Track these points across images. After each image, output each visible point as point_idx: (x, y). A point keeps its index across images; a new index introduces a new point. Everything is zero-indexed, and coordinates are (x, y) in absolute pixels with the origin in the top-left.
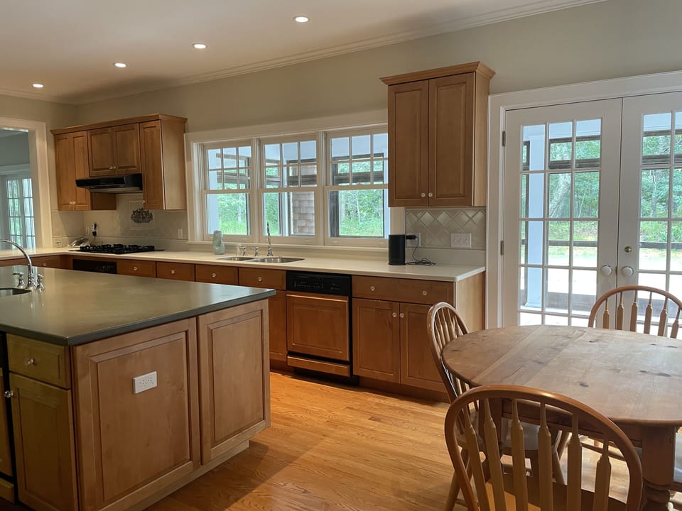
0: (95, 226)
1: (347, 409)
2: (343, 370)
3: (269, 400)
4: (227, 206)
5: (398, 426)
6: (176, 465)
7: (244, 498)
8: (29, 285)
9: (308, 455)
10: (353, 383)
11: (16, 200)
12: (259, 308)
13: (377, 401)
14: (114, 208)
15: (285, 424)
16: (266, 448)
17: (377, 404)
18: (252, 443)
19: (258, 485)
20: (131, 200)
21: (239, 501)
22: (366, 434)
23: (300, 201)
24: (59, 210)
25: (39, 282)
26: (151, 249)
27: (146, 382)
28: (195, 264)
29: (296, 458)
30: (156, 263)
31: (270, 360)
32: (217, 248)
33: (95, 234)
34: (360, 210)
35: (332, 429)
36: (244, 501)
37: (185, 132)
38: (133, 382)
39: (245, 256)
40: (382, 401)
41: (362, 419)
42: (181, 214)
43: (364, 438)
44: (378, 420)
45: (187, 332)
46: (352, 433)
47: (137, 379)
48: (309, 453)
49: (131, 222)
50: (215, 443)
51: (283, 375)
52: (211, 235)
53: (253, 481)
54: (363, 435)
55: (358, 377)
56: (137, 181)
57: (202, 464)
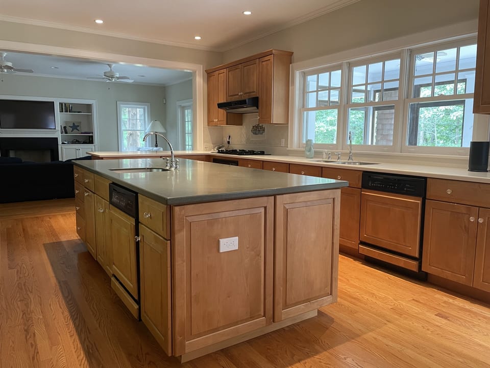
0: (229, 137)
1: (413, 302)
2: (412, 266)
3: (336, 279)
4: (325, 131)
5: (468, 328)
6: (252, 318)
7: (306, 361)
8: (171, 167)
9: (370, 336)
10: (421, 277)
11: (190, 123)
12: (332, 196)
13: (445, 299)
14: (241, 124)
15: (351, 302)
16: (332, 320)
17: (445, 302)
18: (320, 313)
19: (321, 353)
20: (252, 118)
21: (302, 362)
22: (431, 329)
23: (383, 124)
24: (208, 125)
25: (176, 165)
26: (262, 153)
27: (229, 244)
28: (290, 164)
29: (359, 336)
30: (263, 161)
31: (340, 244)
32: (308, 153)
33: (229, 142)
34: (438, 138)
35: (396, 317)
36: (306, 363)
37: (291, 63)
38: (218, 243)
39: (329, 160)
40: (451, 301)
41: (428, 314)
42: (284, 127)
43: (430, 332)
44: (446, 318)
45: (265, 208)
46: (416, 324)
47: (222, 241)
48: (370, 333)
49: (251, 133)
50: (286, 306)
51: (355, 260)
52: (304, 144)
53: (317, 347)
54: (428, 330)
55: (427, 273)
56: (255, 102)
57: (273, 321)
